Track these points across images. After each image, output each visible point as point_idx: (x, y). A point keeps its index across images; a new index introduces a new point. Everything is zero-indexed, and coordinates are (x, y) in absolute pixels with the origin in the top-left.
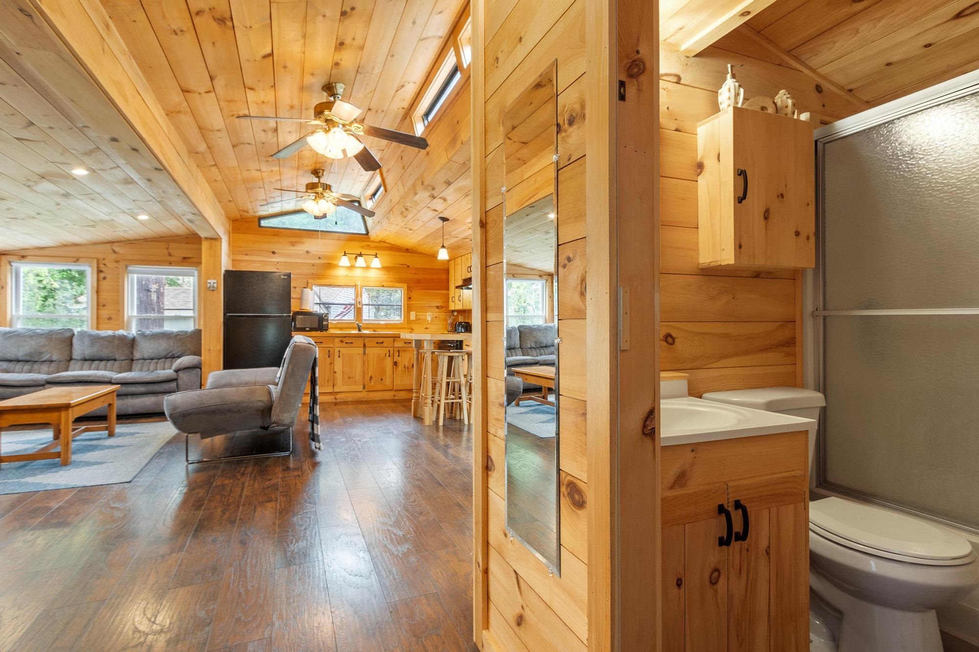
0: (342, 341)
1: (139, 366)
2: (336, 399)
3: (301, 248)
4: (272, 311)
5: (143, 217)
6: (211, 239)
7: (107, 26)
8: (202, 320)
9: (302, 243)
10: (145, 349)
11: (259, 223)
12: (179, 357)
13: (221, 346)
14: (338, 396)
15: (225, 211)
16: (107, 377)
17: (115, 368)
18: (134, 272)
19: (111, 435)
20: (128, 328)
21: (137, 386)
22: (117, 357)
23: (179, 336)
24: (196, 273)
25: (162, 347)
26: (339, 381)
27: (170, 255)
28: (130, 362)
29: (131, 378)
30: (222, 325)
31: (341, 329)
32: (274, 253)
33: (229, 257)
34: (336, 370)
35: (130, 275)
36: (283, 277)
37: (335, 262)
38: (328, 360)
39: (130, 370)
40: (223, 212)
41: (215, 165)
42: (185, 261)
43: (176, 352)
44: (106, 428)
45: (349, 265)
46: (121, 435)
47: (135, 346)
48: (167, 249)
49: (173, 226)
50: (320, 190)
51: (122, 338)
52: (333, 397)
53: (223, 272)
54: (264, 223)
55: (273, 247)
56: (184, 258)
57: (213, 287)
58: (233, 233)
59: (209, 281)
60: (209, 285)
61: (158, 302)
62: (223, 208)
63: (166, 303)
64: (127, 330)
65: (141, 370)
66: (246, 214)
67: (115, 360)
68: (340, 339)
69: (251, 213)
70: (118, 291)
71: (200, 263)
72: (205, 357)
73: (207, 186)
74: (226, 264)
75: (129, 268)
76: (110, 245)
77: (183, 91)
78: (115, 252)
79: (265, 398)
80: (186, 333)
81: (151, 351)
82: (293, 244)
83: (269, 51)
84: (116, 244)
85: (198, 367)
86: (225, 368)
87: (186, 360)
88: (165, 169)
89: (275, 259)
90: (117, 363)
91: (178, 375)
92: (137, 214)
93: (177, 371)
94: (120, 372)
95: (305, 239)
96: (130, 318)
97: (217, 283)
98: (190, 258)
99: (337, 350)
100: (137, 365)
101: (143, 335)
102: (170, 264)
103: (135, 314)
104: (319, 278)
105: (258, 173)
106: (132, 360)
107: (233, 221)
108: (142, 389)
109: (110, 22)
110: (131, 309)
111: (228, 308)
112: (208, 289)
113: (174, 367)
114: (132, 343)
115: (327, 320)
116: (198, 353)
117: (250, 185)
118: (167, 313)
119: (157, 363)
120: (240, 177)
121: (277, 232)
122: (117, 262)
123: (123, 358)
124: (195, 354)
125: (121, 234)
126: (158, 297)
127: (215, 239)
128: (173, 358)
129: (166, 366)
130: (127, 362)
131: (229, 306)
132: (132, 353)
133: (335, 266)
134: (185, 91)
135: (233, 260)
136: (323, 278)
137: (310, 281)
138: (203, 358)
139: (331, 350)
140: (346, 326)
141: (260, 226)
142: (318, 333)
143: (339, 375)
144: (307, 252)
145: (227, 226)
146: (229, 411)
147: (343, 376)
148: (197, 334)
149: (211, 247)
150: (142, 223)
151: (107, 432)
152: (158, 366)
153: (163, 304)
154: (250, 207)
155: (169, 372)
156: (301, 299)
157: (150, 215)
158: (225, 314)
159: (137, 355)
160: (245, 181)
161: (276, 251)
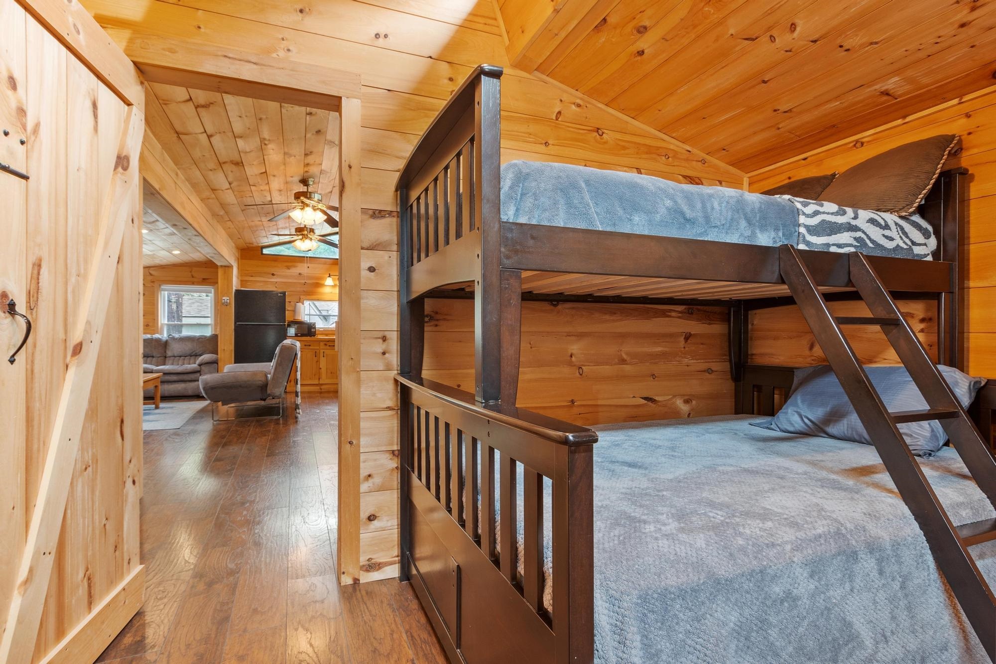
0: (326, 345)
1: (171, 362)
2: (321, 389)
3: (295, 271)
4: (272, 320)
5: (176, 252)
6: (225, 266)
7: (177, 175)
8: (218, 327)
9: (295, 267)
10: (175, 349)
11: (262, 251)
12: (201, 355)
13: (232, 347)
14: (322, 387)
15: (235, 244)
16: (150, 369)
17: (153, 362)
18: (165, 290)
19: (157, 407)
20: (162, 333)
21: (171, 375)
22: (154, 355)
23: (201, 340)
24: (213, 290)
25: (188, 347)
26: (324, 375)
27: (193, 277)
28: (164, 359)
29: (167, 370)
30: (233, 331)
31: (327, 335)
32: (273, 275)
33: (238, 278)
34: (321, 367)
35: (162, 292)
36: (279, 295)
37: (322, 282)
38: (315, 359)
39: (164, 364)
40: (234, 245)
41: (230, 220)
42: (204, 281)
43: (198, 351)
44: (154, 403)
45: (333, 284)
46: (163, 408)
47: (167, 347)
48: (191, 272)
49: (196, 256)
50: (305, 232)
51: (158, 341)
52: (318, 388)
53: (234, 291)
54: (265, 251)
55: (273, 271)
56: (204, 279)
57: (227, 303)
58: (242, 259)
59: (224, 298)
60: (223, 301)
61: (177, 311)
62: (234, 243)
63: (183, 311)
64: (161, 335)
65: (173, 364)
66: (251, 245)
67: (153, 357)
68: (325, 343)
69: (255, 244)
70: (154, 304)
71: (217, 283)
72: (221, 355)
73: (223, 232)
74: (235, 284)
75: (162, 287)
76: (147, 269)
77: (212, 190)
78: (151, 274)
79: (263, 379)
80: (205, 337)
81: (180, 350)
82: (288, 268)
83: (264, 171)
84: (152, 269)
85: (215, 362)
86: (235, 363)
87: (206, 357)
88: (201, 235)
89: (274, 280)
90: (154, 359)
91: (201, 368)
92: (172, 250)
93: (200, 365)
94: (157, 366)
95: (299, 264)
96: (162, 325)
97: (229, 299)
98: (208, 279)
99: (322, 351)
100: (169, 361)
101: (174, 338)
102: (193, 283)
103: (166, 322)
104: (309, 295)
105: (260, 223)
106: (166, 357)
107: (241, 250)
108: (174, 378)
109: (178, 171)
110: (163, 319)
111: (238, 318)
112: (223, 304)
113: (198, 362)
114: (165, 345)
115: (315, 328)
116: (215, 352)
117: (253, 230)
118: (185, 321)
119: (184, 359)
120: (246, 225)
121: (276, 258)
122: (153, 282)
123: (159, 356)
124: (212, 353)
125: (157, 262)
126: (177, 307)
127: (228, 267)
128: (196, 356)
129: (191, 362)
130: (162, 358)
131: (239, 316)
132: (165, 352)
133: (322, 285)
134: (213, 190)
135: (241, 281)
136: (312, 295)
137: (302, 297)
138: (219, 356)
139: (318, 351)
140: (330, 333)
141: (262, 254)
142: (308, 338)
143: (323, 370)
144: (300, 274)
145: (237, 254)
146: (240, 386)
147: (327, 372)
148: (214, 338)
149: (225, 273)
150: (174, 255)
151: (154, 406)
152: (185, 362)
153: (182, 312)
154: (254, 240)
155: (194, 366)
156: (294, 311)
157: (181, 250)
158: (235, 323)
159: (169, 353)
160: (250, 227)
161: (275, 273)
